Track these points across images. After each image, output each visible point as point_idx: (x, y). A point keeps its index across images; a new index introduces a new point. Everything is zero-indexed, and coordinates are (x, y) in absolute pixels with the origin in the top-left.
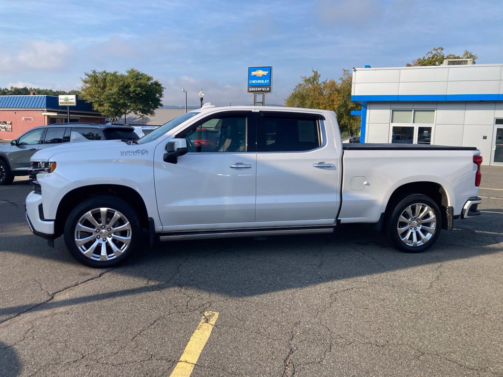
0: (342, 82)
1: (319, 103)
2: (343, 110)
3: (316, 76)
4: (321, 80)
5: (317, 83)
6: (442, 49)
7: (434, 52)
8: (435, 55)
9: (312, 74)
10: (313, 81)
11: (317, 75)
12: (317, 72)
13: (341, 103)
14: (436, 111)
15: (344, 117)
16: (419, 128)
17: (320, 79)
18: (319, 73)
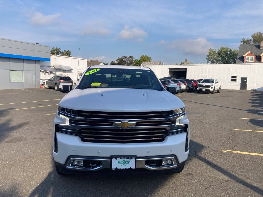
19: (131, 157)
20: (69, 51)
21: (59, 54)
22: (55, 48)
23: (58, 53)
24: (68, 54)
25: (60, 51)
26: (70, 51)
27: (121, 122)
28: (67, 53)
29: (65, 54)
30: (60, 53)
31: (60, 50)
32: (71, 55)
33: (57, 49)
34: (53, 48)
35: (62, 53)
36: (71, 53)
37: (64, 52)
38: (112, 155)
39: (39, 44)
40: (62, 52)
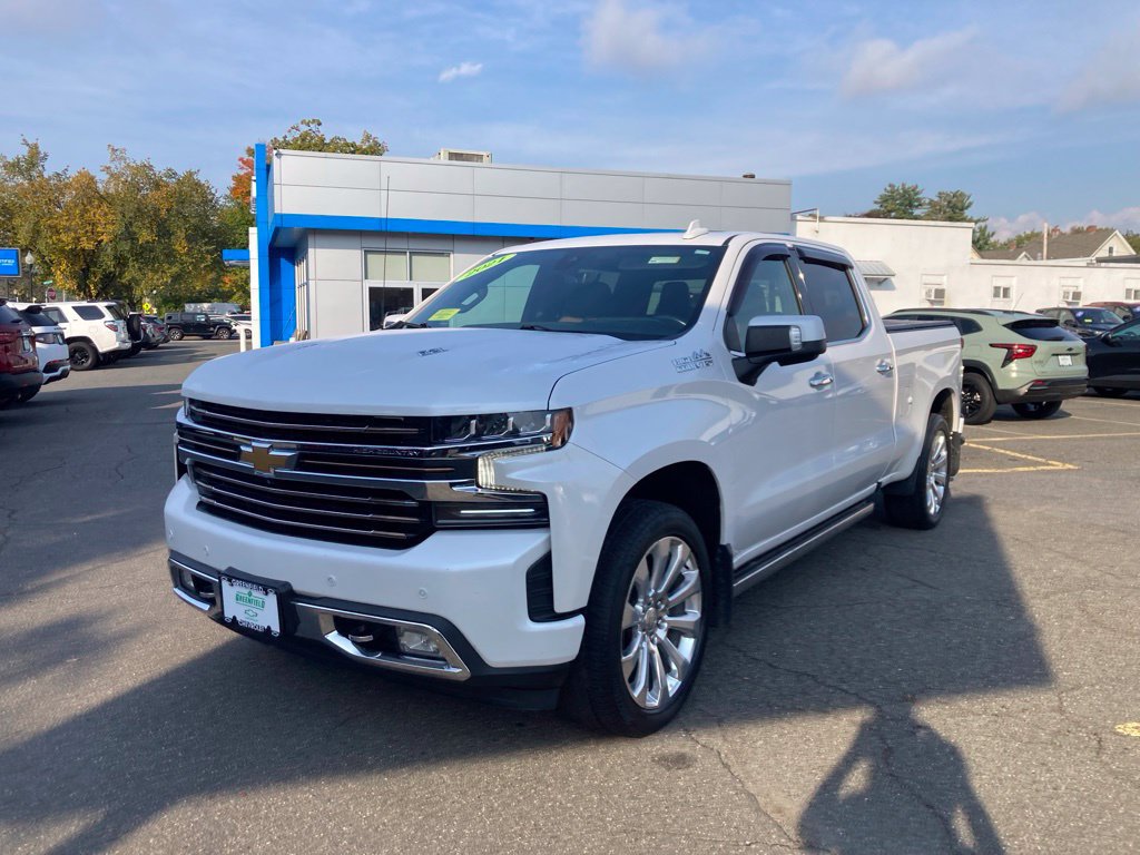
0: (108, 176)
1: (55, 227)
2: (125, 246)
3: (35, 158)
4: (50, 168)
5: (41, 175)
6: (320, 124)
7: (304, 128)
8: (307, 134)
9: (24, 152)
10: (28, 170)
11: (38, 153)
12: (36, 146)
13: (118, 229)
14: (452, 256)
15: (131, 264)
16: (423, 290)
17: (46, 164)
18: (42, 149)
19: (265, 585)
20: (962, 195)
21: (917, 212)
22: (898, 185)
23: (911, 205)
24: (954, 208)
25: (918, 200)
26: (967, 193)
27: (253, 447)
28: (949, 202)
29: (940, 210)
30: (917, 207)
31: (917, 194)
32: (967, 213)
33: (905, 191)
34: (889, 189)
35: (930, 204)
36: (970, 200)
37: (936, 199)
38: (230, 569)
39: (753, 177)
40: (927, 201)
